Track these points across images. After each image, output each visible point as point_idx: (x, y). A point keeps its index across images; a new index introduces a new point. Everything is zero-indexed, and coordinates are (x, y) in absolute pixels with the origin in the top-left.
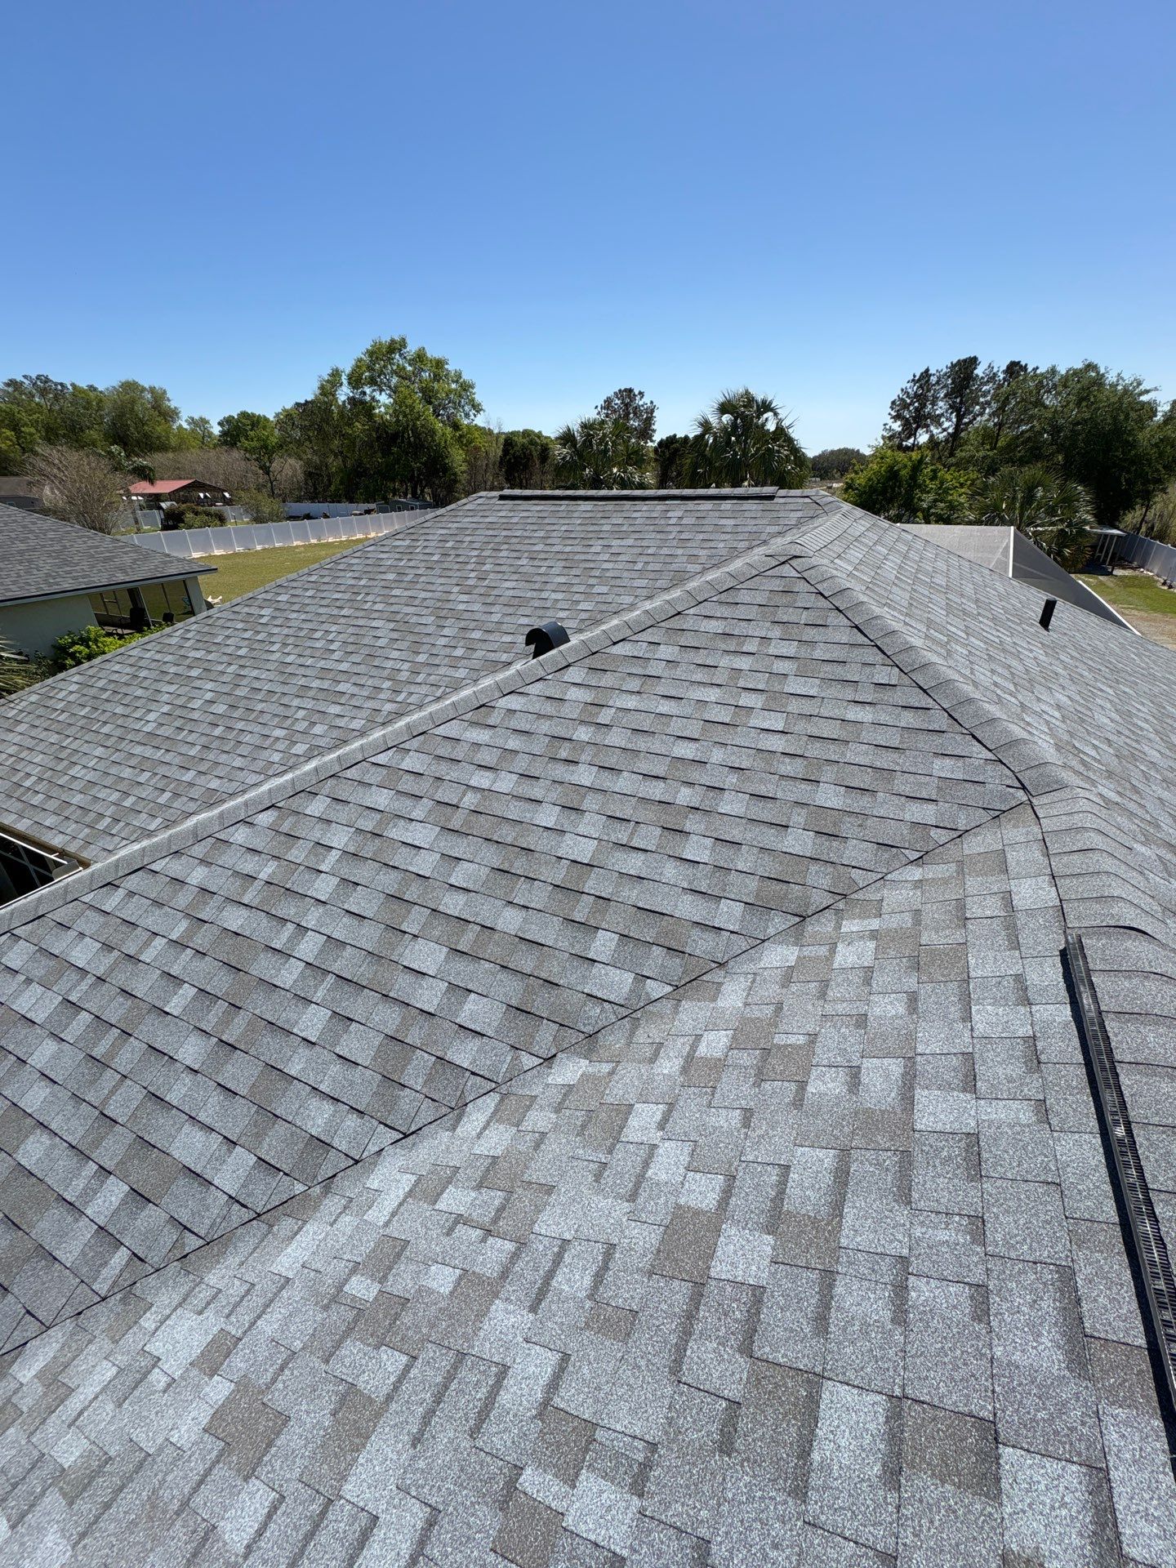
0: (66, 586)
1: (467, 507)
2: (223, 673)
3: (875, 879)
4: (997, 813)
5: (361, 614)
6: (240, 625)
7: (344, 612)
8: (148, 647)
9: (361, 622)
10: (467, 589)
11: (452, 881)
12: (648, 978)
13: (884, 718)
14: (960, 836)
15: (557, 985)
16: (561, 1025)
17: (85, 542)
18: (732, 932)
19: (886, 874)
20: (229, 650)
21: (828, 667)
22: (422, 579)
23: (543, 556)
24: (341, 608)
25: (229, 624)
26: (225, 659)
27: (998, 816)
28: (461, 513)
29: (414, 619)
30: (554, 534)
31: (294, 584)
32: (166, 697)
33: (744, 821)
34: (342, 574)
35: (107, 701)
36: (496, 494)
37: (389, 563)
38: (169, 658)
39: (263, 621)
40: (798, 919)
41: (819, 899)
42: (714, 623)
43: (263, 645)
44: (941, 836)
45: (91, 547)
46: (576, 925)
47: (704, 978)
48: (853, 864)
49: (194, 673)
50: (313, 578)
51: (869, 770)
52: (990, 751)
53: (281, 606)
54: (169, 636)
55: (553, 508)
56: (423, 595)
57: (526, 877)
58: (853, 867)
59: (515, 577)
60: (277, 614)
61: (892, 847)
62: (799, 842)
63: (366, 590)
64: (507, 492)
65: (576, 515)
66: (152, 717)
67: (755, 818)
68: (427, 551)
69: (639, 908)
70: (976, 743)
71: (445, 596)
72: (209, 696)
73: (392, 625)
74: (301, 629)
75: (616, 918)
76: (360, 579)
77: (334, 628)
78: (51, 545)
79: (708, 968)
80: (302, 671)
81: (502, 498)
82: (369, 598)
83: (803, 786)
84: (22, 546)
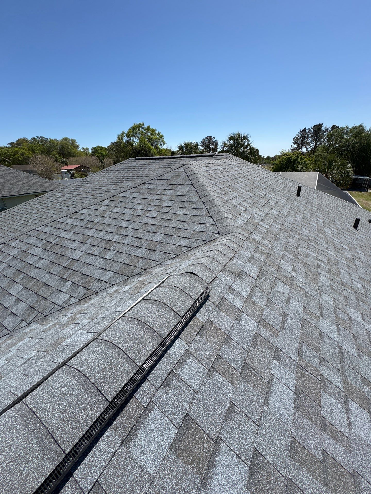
0: (28, 192)
1: (125, 163)
2: (41, 211)
3: (157, 264)
4: (206, 242)
5: (85, 194)
6: (52, 198)
7: (80, 193)
8: (25, 205)
9: (84, 196)
10: (116, 186)
11: (37, 266)
12: (73, 297)
13: (188, 212)
14: (191, 250)
15: (46, 299)
16: (40, 312)
17: (35, 180)
18: (105, 282)
19: (162, 263)
20: (45, 205)
21: (179, 197)
22: (105, 183)
23: (141, 176)
24: (80, 192)
25: (49, 198)
26: (44, 207)
27: (206, 243)
28: (123, 164)
29: (99, 195)
30: (146, 169)
31: (70, 186)
32: (24, 219)
33: (128, 246)
34: (84, 183)
35: (9, 220)
36: (134, 158)
37: (98, 179)
38: (30, 207)
39: (58, 197)
40: (127, 278)
41: (137, 271)
42: (153, 185)
43: (55, 203)
44: (184, 249)
45: (37, 181)
46: (63, 279)
47: (89, 297)
48: (153, 259)
49: (34, 212)
50: (76, 184)
51: (174, 229)
52: (214, 221)
53: (65, 192)
54: (32, 201)
55: (149, 162)
56: (104, 188)
57: (58, 264)
58: (153, 260)
59: (131, 182)
60: (63, 194)
61: (168, 253)
62: (141, 252)
63: (88, 187)
64: (137, 158)
65: (155, 163)
66: (18, 224)
67: (132, 245)
68: (109, 175)
69: (84, 274)
70: (212, 220)
71: (109, 188)
72: (35, 218)
73: (92, 197)
74: (67, 198)
75: (75, 278)
76: (88, 184)
77: (76, 198)
78: (25, 181)
79: (92, 294)
80: (63, 210)
81: (135, 159)
82: (89, 189)
83: (152, 234)
84: (17, 181)
